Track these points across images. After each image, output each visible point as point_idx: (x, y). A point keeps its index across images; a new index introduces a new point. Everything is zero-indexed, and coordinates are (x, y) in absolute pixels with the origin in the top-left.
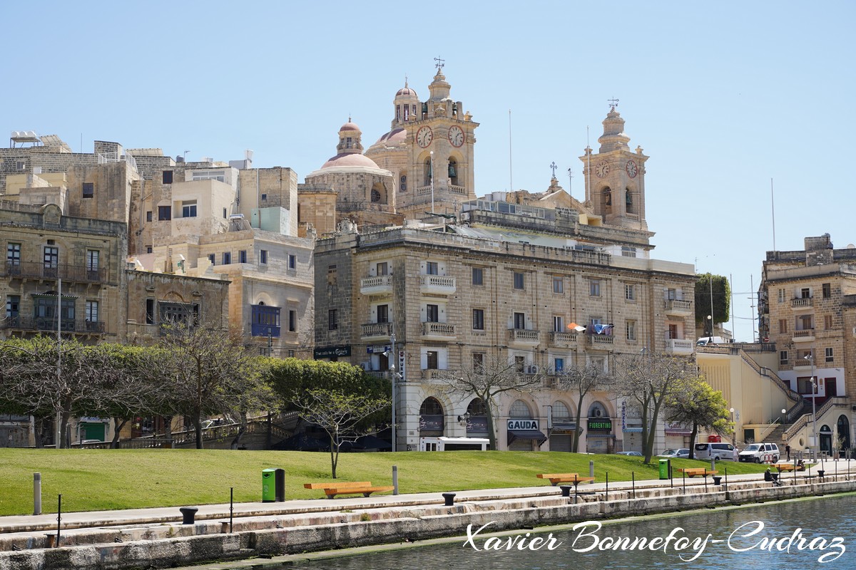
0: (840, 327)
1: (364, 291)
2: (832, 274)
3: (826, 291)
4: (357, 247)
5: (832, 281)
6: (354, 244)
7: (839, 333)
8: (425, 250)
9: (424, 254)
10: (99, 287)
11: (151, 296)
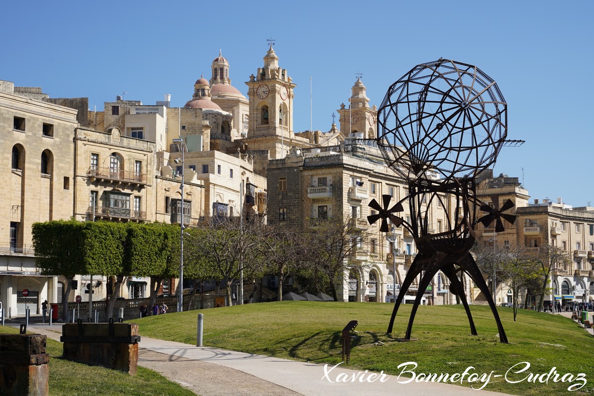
0: (515, 227)
1: (310, 196)
2: (510, 194)
4: (304, 166)
6: (302, 164)
7: (514, 231)
8: (353, 171)
9: (351, 173)
10: (142, 187)
11: (168, 194)
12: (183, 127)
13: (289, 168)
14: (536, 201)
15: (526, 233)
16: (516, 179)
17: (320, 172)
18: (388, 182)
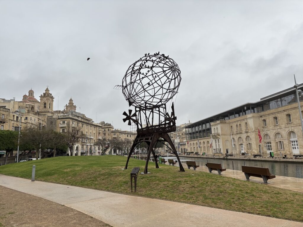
0: (111, 135)
1: (60, 126)
2: (109, 127)
3: (109, 130)
5: (110, 129)
6: (58, 117)
8: (73, 119)
9: (72, 120)
10: (4, 122)
11: (13, 125)
12: (19, 107)
13: (54, 118)
14: (115, 129)
15: (113, 136)
16: (110, 124)
17: (63, 120)
18: (82, 123)
